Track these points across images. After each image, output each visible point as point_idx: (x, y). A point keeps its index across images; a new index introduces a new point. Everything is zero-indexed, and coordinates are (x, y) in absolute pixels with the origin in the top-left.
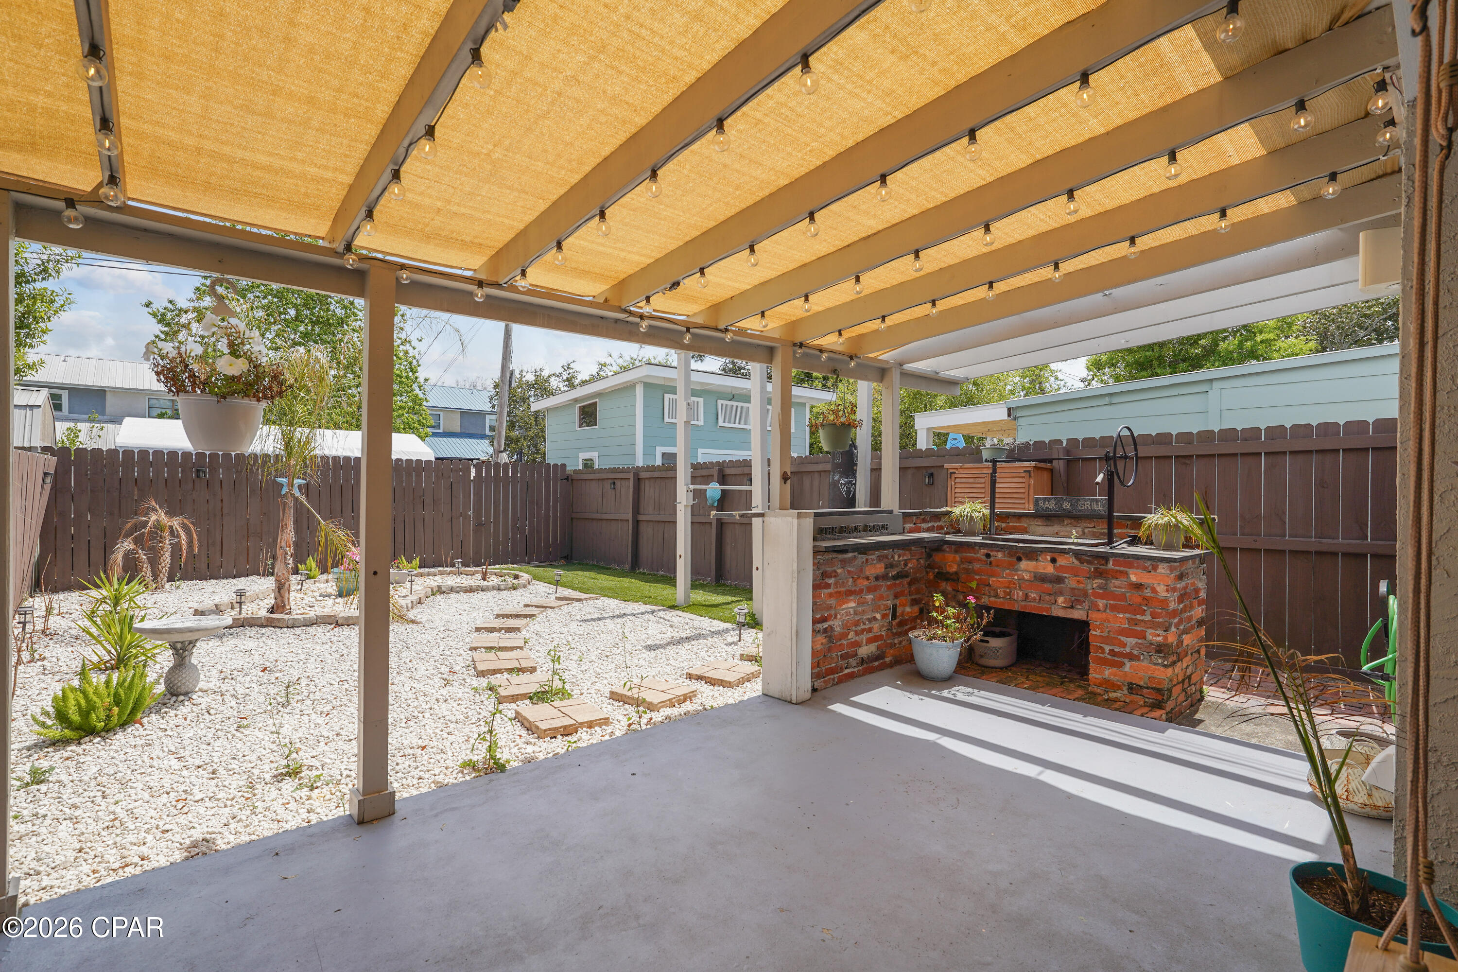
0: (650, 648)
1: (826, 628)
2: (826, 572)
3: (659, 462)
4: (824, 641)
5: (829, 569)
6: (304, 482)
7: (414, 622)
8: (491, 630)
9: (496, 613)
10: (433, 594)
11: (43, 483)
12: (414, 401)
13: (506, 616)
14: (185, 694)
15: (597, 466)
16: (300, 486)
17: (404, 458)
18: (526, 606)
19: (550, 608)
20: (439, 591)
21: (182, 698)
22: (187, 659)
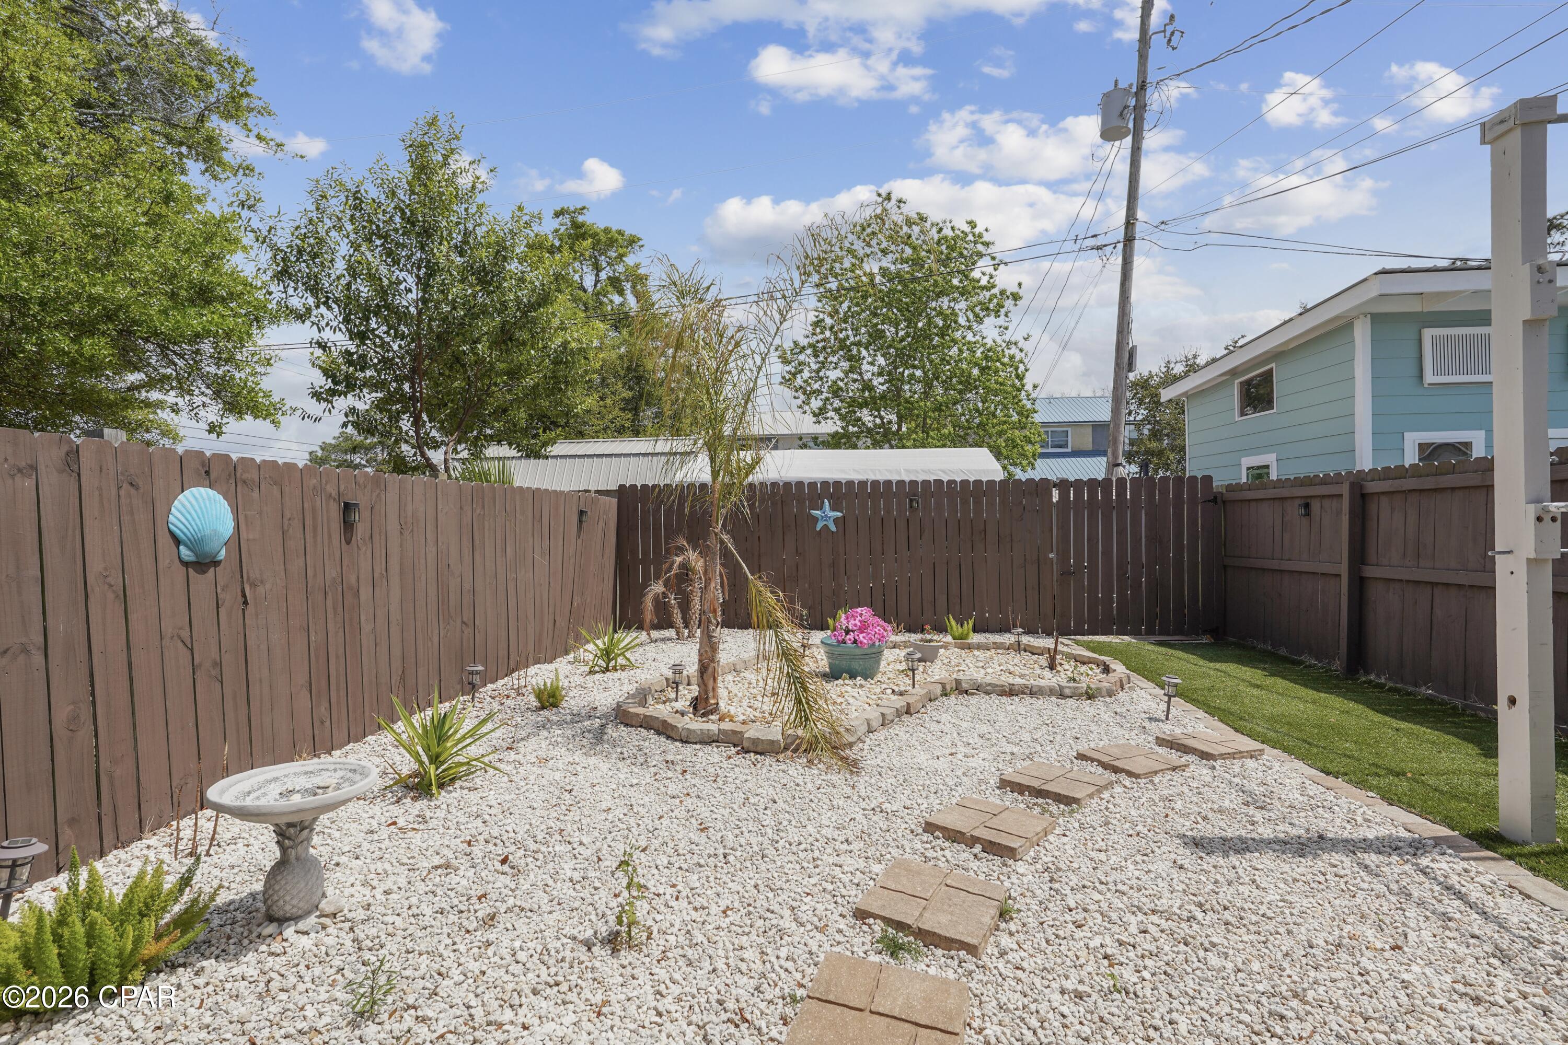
3: (1411, 458)
6: (839, 514)
7: (852, 766)
8: (954, 836)
9: (1009, 773)
10: (945, 694)
11: (580, 522)
12: (1020, 414)
13: (1019, 788)
14: (282, 920)
15: (1274, 476)
16: (836, 521)
17: (958, 480)
18: (1081, 757)
19: (1130, 774)
20: (960, 689)
21: (271, 929)
22: (292, 853)
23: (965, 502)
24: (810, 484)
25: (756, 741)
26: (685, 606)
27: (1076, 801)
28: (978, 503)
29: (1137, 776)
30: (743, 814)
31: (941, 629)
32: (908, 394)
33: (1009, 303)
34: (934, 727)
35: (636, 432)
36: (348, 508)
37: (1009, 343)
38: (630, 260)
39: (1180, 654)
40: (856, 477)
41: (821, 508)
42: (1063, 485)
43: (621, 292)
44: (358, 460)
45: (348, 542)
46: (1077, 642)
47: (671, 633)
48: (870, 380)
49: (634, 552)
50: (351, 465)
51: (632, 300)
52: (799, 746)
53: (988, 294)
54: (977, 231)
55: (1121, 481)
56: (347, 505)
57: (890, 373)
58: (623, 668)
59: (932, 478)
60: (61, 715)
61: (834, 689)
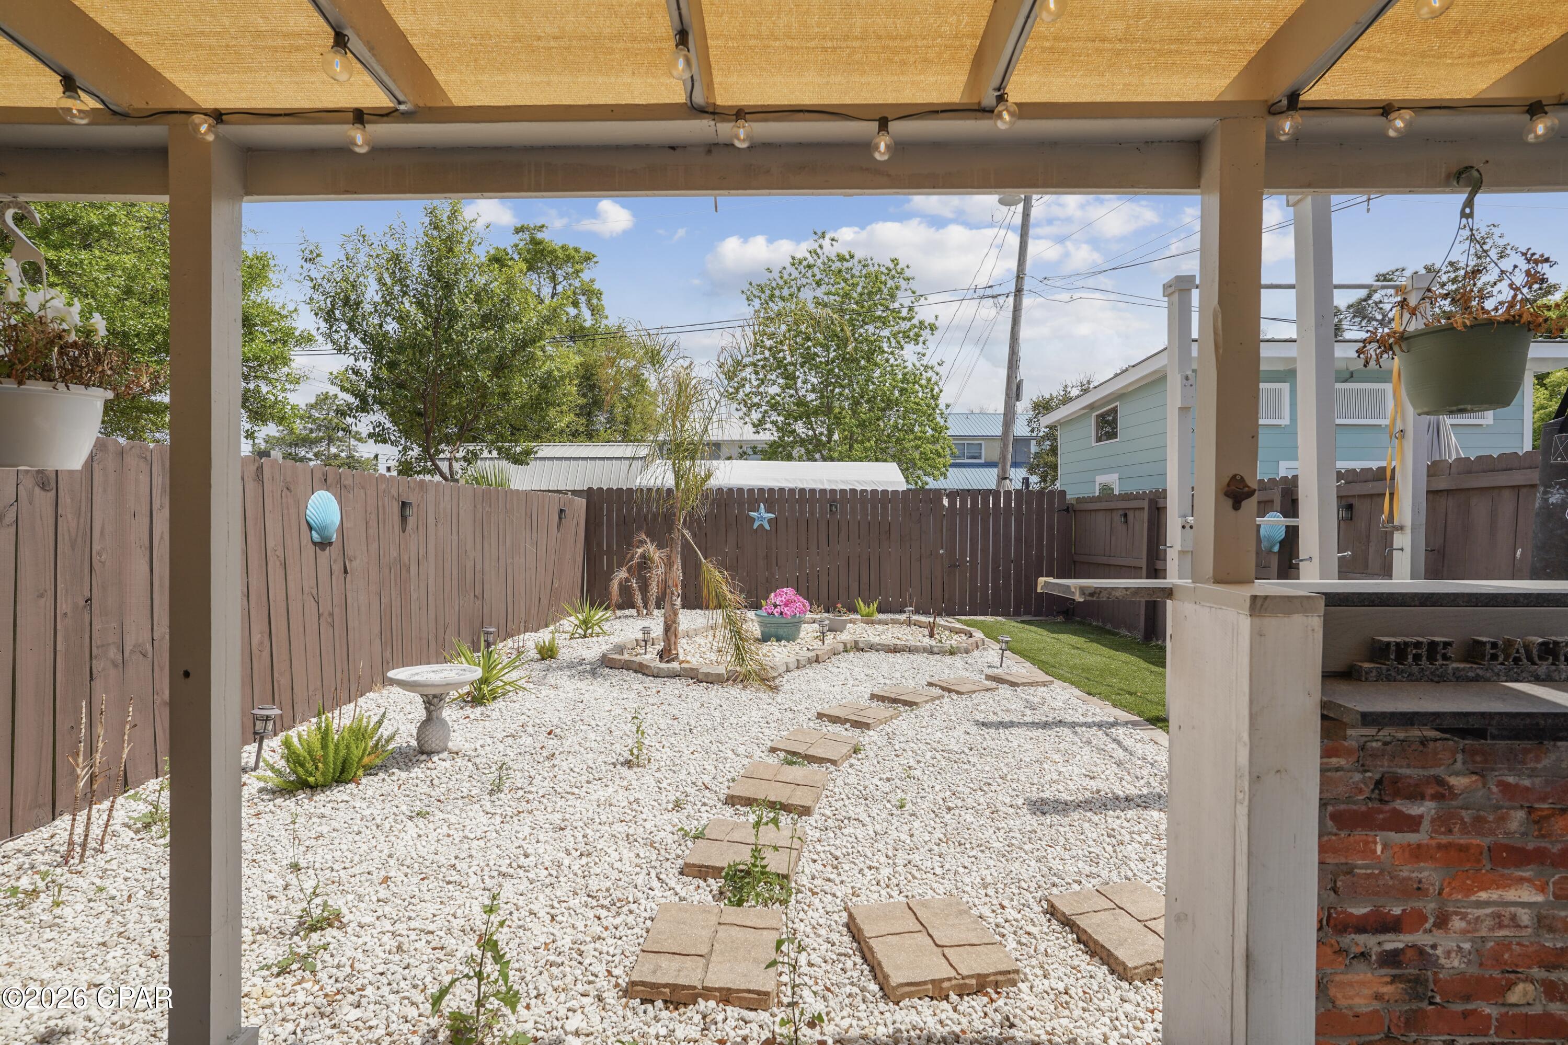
0: (1040, 807)
1: (1396, 953)
2: (1396, 780)
4: (1388, 990)
5: (1409, 772)
6: (772, 516)
7: (775, 689)
8: (835, 720)
9: (877, 691)
10: (846, 651)
11: (560, 518)
12: (934, 430)
13: (882, 699)
14: (429, 753)
15: (1116, 492)
16: (770, 521)
17: (869, 489)
18: (930, 684)
19: (958, 692)
20: (857, 647)
21: (424, 757)
22: (434, 714)
23: (874, 508)
24: (749, 490)
25: (707, 675)
26: (644, 588)
27: (916, 704)
28: (884, 508)
29: (962, 693)
30: (701, 711)
31: (853, 609)
32: (837, 410)
33: (926, 333)
34: (835, 670)
35: (590, 436)
36: (404, 505)
37: (926, 367)
38: (586, 276)
39: (1033, 628)
40: (787, 485)
41: (758, 510)
42: (952, 495)
43: (575, 304)
44: (303, 453)
45: (404, 531)
46: (958, 621)
47: (633, 612)
48: (805, 396)
49: (600, 545)
50: (296, 459)
51: (586, 313)
52: (737, 677)
53: (909, 324)
54: (899, 267)
55: (1007, 493)
56: (404, 504)
57: (821, 392)
58: (598, 635)
59: (848, 487)
60: (256, 638)
61: (765, 648)
